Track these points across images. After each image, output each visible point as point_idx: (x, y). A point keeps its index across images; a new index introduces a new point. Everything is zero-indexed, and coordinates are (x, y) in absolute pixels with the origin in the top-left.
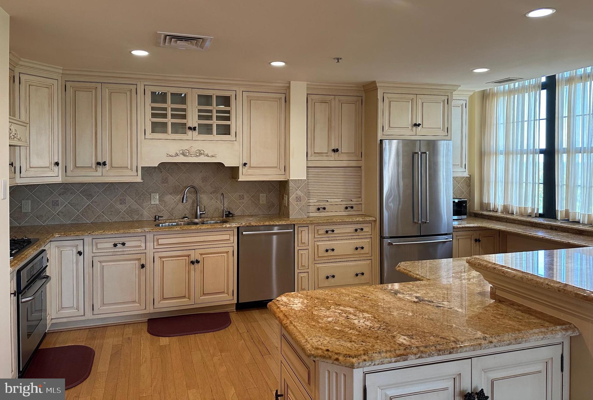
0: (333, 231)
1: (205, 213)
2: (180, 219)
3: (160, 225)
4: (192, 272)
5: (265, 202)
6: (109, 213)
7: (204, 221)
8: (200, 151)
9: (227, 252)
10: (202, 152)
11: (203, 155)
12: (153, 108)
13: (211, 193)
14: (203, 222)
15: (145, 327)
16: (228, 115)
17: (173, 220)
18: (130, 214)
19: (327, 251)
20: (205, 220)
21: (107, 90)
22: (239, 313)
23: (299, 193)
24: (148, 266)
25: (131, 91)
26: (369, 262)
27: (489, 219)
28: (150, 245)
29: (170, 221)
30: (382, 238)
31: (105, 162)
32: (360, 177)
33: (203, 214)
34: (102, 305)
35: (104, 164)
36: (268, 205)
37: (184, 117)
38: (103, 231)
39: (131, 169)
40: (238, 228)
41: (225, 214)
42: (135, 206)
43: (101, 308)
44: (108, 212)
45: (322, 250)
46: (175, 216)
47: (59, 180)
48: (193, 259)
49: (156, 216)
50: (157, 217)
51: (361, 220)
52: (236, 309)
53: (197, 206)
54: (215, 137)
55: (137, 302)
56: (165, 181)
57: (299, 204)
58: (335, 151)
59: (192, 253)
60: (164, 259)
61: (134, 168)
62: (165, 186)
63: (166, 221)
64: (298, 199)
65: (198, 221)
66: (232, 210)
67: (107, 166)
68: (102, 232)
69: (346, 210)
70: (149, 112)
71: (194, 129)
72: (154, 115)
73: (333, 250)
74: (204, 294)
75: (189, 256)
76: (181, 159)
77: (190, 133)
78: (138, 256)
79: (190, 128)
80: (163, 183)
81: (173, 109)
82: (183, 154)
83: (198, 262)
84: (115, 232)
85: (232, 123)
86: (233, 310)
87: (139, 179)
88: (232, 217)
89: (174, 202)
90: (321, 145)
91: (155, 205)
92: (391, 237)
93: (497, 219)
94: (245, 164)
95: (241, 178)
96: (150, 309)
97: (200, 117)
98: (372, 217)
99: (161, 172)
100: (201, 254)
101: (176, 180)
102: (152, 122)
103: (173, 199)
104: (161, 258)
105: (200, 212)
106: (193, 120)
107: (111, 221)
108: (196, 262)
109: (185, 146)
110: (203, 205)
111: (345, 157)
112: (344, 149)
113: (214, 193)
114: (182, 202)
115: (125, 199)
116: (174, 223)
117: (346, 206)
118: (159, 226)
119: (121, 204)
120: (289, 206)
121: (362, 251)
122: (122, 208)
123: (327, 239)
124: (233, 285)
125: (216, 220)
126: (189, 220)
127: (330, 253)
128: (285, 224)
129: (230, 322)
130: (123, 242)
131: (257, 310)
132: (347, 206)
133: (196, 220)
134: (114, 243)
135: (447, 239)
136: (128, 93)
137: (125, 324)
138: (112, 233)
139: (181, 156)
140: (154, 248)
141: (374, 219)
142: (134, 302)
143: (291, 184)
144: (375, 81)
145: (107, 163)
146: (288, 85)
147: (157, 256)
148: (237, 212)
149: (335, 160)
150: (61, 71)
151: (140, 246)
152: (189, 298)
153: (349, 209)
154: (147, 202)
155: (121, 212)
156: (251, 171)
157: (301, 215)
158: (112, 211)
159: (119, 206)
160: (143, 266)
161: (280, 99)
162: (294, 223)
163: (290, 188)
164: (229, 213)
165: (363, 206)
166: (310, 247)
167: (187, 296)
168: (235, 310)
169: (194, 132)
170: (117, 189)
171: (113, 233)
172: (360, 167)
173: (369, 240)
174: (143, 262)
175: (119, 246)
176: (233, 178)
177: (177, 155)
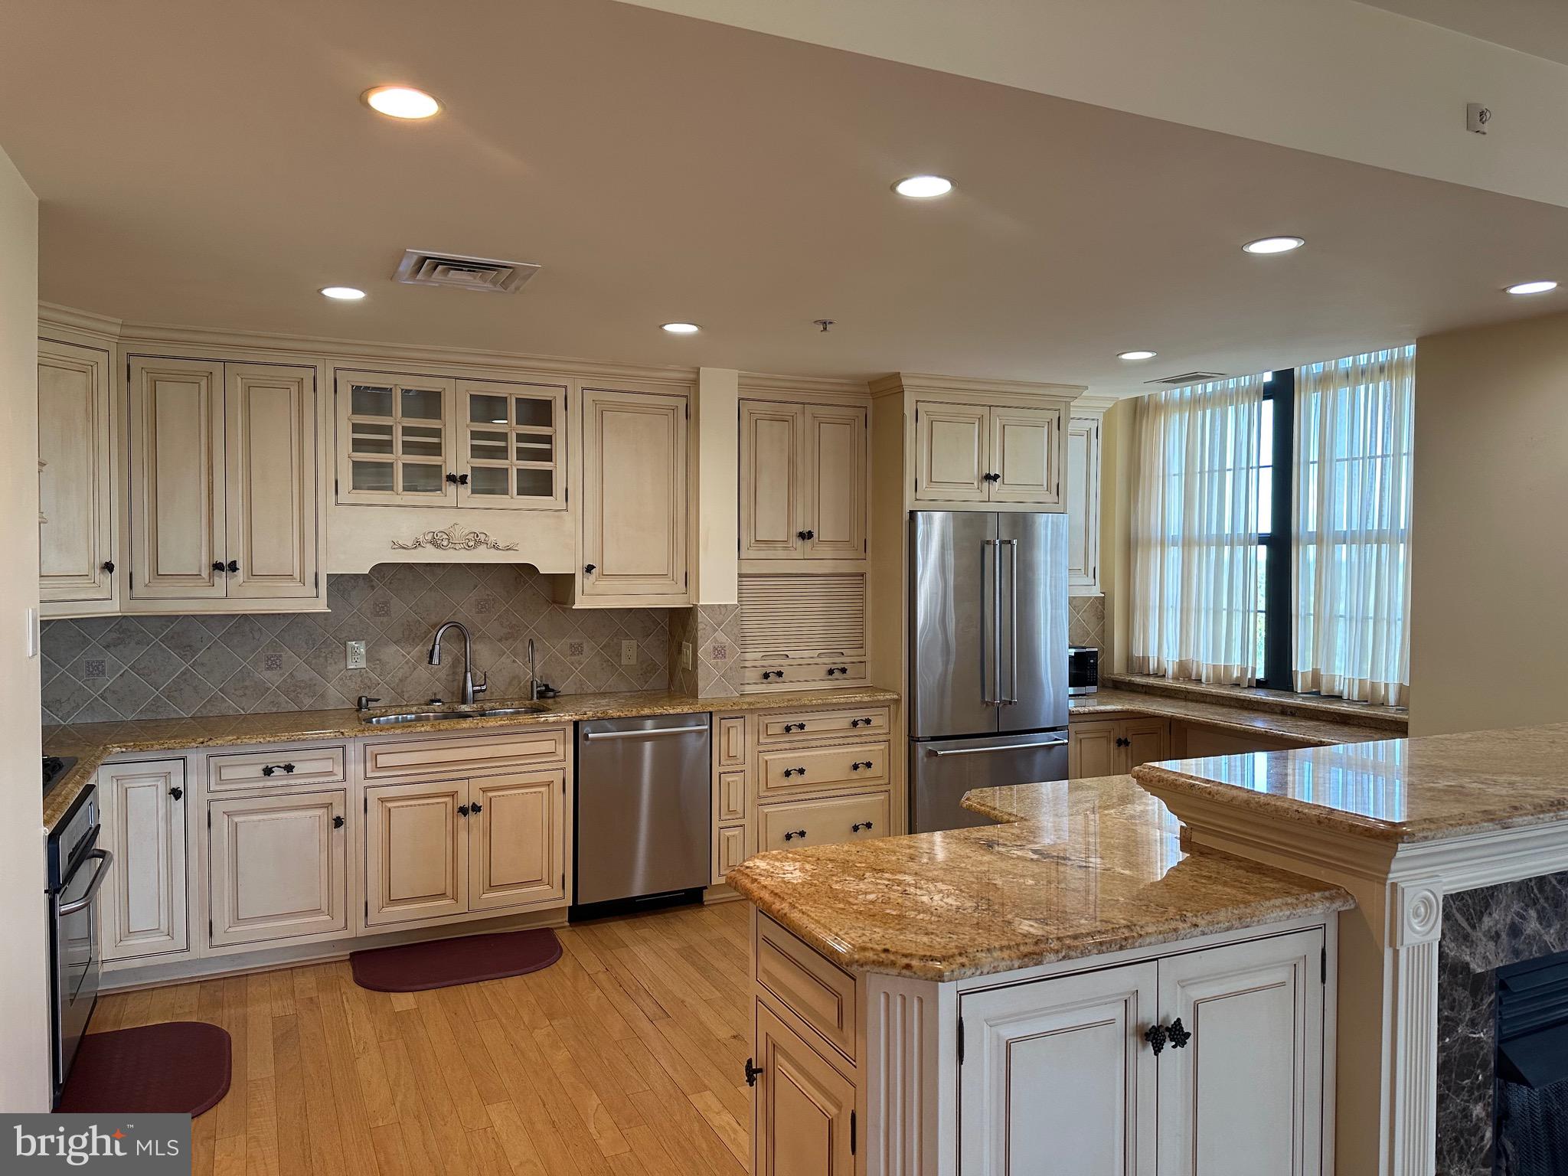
0: (802, 727)
1: (485, 690)
2: (420, 704)
3: (374, 720)
4: (463, 836)
5: (633, 662)
6: (240, 692)
7: (484, 710)
8: (477, 536)
9: (549, 784)
10: (482, 537)
11: (485, 545)
12: (356, 428)
13: (500, 640)
14: (482, 713)
15: (347, 973)
16: (547, 446)
17: (404, 709)
18: (292, 695)
19: (788, 774)
20: (487, 706)
21: (239, 379)
22: (576, 929)
23: (722, 637)
24: (350, 822)
25: (301, 382)
26: (882, 797)
27: (1146, 693)
28: (355, 769)
29: (397, 711)
30: (913, 739)
31: (235, 562)
32: (863, 597)
33: (481, 691)
34: (234, 923)
35: (233, 567)
36: (642, 669)
37: (436, 449)
38: (235, 737)
39: (302, 581)
40: (576, 724)
41: (538, 692)
42: (305, 674)
43: (231, 930)
44: (235, 690)
45: (776, 771)
46: (408, 698)
47: (113, 608)
48: (463, 801)
49: (360, 699)
50: (364, 699)
51: (866, 699)
52: (569, 921)
53: (466, 672)
54: (515, 500)
55: (323, 912)
56: (382, 609)
57: (720, 663)
58: (806, 536)
59: (461, 787)
60: (389, 805)
61: (310, 579)
62: (382, 622)
63: (386, 711)
64: (719, 652)
65: (469, 710)
66: (553, 681)
67: (240, 573)
68: (234, 739)
69: (830, 677)
70: (346, 436)
71: (463, 480)
72: (358, 445)
73: (801, 771)
74: (492, 887)
75: (453, 795)
76: (429, 555)
77: (451, 489)
78: (325, 798)
79: (451, 478)
80: (377, 615)
81: (407, 431)
82: (434, 543)
83: (476, 809)
84: (268, 739)
85: (557, 467)
86: (563, 922)
87: (321, 606)
88: (554, 697)
89: (407, 663)
90: (772, 524)
91: (358, 671)
92: (934, 739)
93: (1165, 694)
94: (590, 569)
95: (581, 603)
96: (358, 928)
97: (477, 451)
98: (891, 692)
99: (373, 587)
100: (484, 790)
101: (410, 608)
102: (353, 461)
103: (403, 655)
104: (382, 800)
105: (473, 686)
106: (458, 457)
107: (243, 713)
108: (473, 810)
109: (439, 522)
110: (481, 669)
111: (827, 552)
112: (826, 531)
113: (507, 640)
114: (430, 662)
115: (281, 656)
116: (409, 716)
117: (829, 667)
118: (371, 722)
119: (269, 668)
120: (697, 668)
121: (869, 773)
122: (272, 678)
123: (787, 746)
124: (562, 862)
125: (513, 706)
126: (445, 708)
127: (795, 779)
128: (691, 711)
129: (559, 951)
130: (287, 764)
131: (622, 922)
132: (833, 667)
133: (465, 708)
134: (264, 766)
135: (1056, 740)
136: (294, 389)
137: (291, 969)
138: (258, 740)
139: (429, 546)
140: (366, 778)
141: (896, 697)
142: (317, 911)
143: (702, 616)
144: (899, 373)
145: (240, 565)
146: (692, 376)
147: (373, 796)
148: (564, 687)
149: (805, 559)
150: (117, 330)
151: (331, 774)
152: (455, 898)
153: (837, 674)
154: (335, 663)
155: (269, 689)
156: (603, 585)
157: (726, 691)
158: (246, 687)
159: (267, 675)
160: (338, 822)
161: (675, 409)
162: (711, 709)
163: (700, 626)
164: (548, 688)
165: (869, 665)
166: (747, 767)
167: (449, 892)
168: (567, 924)
169: (461, 488)
170: (260, 629)
171: (262, 740)
172: (863, 576)
173: (883, 747)
174: (338, 812)
175: (277, 772)
176: (554, 602)
177: (418, 544)
